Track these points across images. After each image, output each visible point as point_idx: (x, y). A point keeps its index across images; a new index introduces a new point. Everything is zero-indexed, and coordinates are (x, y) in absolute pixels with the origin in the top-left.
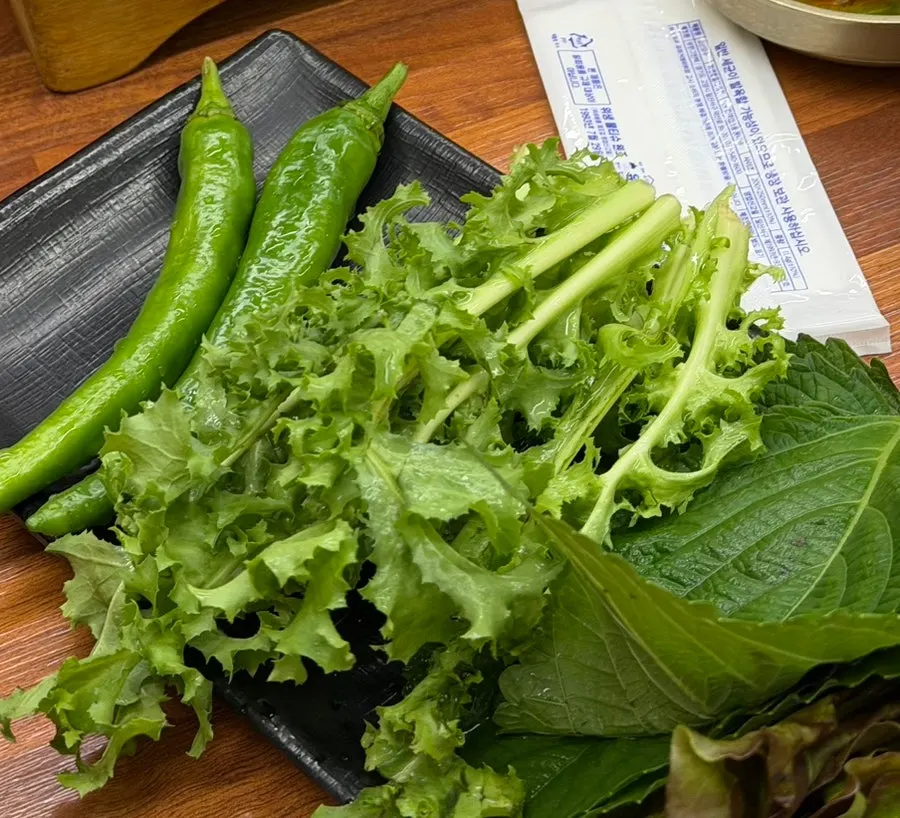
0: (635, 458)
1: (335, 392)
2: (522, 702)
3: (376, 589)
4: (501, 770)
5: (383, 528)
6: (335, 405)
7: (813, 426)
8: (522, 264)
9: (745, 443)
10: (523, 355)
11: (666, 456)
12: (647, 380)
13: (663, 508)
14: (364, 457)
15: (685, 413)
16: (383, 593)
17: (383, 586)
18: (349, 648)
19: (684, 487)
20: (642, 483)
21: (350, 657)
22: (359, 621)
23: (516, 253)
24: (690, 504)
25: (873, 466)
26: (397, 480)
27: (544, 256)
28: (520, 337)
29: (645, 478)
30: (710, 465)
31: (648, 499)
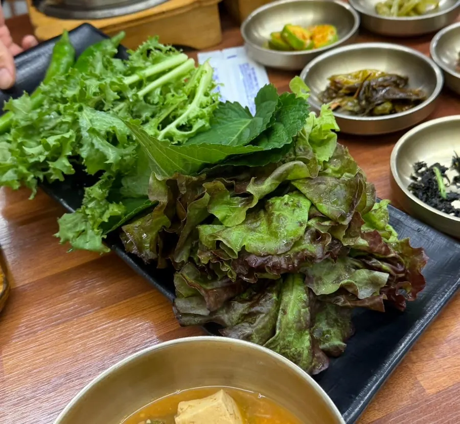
0: (171, 127)
1: (74, 95)
2: (128, 187)
3: (82, 151)
4: (117, 203)
5: (85, 134)
6: (74, 99)
7: (225, 122)
8: (143, 72)
9: (204, 126)
10: (142, 98)
11: (181, 128)
12: (179, 109)
13: (178, 142)
14: (82, 114)
15: (188, 117)
16: (84, 153)
17: (84, 150)
18: (72, 166)
19: (185, 136)
20: (173, 134)
21: (73, 169)
22: (75, 159)
23: (141, 69)
24: (187, 141)
25: (239, 130)
26: (91, 121)
27: (151, 70)
28: (141, 93)
29: (174, 133)
30: (194, 130)
31: (174, 139)
